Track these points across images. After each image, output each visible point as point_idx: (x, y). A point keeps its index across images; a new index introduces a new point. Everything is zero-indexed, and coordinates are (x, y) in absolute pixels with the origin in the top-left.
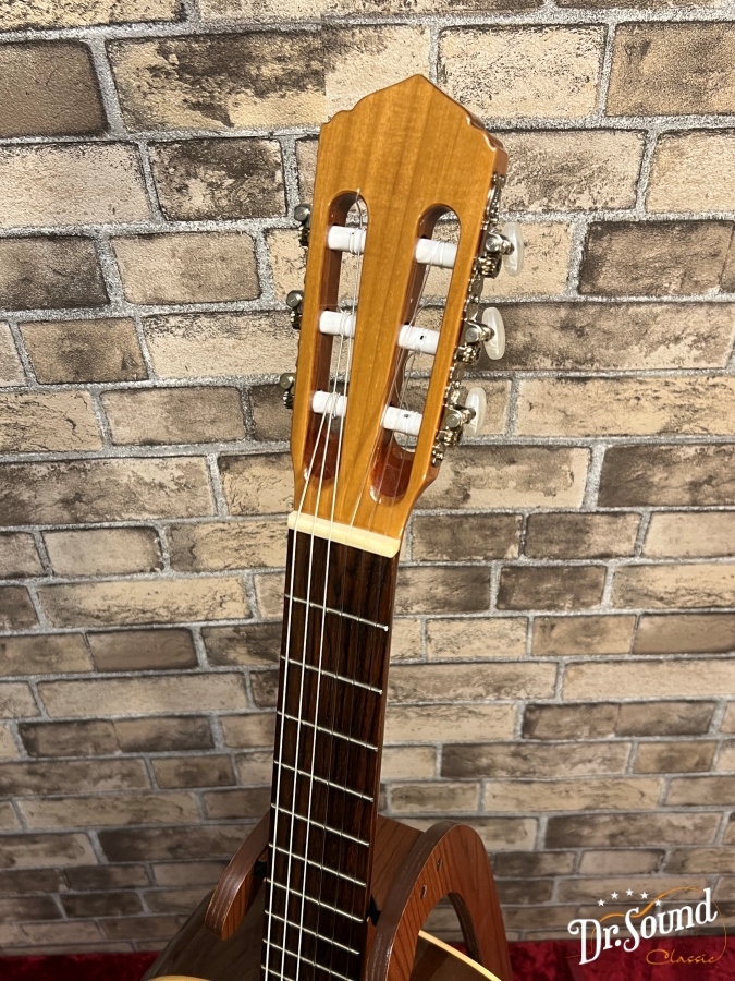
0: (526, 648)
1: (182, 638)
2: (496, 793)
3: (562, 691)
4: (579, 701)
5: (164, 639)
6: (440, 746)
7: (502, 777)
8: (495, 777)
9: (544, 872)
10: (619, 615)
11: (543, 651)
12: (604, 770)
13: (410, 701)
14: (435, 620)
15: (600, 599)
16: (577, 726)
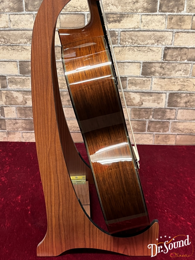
0: (165, 26)
1: (82, 17)
2: (155, 82)
3: (174, 42)
4: (178, 47)
5: (78, 17)
6: (142, 63)
7: (157, 76)
8: (156, 76)
9: (167, 118)
10: (188, 15)
11: (169, 28)
12: (184, 75)
13: (136, 45)
14: (144, 15)
15: (183, 9)
16: (177, 56)
